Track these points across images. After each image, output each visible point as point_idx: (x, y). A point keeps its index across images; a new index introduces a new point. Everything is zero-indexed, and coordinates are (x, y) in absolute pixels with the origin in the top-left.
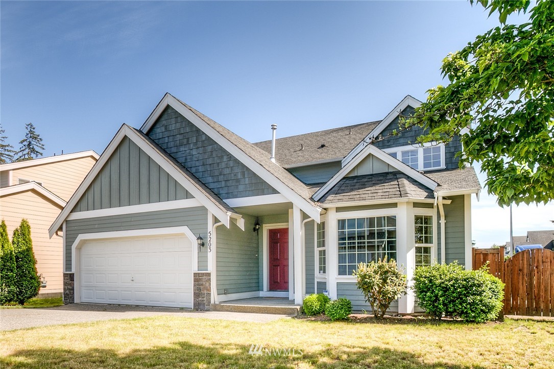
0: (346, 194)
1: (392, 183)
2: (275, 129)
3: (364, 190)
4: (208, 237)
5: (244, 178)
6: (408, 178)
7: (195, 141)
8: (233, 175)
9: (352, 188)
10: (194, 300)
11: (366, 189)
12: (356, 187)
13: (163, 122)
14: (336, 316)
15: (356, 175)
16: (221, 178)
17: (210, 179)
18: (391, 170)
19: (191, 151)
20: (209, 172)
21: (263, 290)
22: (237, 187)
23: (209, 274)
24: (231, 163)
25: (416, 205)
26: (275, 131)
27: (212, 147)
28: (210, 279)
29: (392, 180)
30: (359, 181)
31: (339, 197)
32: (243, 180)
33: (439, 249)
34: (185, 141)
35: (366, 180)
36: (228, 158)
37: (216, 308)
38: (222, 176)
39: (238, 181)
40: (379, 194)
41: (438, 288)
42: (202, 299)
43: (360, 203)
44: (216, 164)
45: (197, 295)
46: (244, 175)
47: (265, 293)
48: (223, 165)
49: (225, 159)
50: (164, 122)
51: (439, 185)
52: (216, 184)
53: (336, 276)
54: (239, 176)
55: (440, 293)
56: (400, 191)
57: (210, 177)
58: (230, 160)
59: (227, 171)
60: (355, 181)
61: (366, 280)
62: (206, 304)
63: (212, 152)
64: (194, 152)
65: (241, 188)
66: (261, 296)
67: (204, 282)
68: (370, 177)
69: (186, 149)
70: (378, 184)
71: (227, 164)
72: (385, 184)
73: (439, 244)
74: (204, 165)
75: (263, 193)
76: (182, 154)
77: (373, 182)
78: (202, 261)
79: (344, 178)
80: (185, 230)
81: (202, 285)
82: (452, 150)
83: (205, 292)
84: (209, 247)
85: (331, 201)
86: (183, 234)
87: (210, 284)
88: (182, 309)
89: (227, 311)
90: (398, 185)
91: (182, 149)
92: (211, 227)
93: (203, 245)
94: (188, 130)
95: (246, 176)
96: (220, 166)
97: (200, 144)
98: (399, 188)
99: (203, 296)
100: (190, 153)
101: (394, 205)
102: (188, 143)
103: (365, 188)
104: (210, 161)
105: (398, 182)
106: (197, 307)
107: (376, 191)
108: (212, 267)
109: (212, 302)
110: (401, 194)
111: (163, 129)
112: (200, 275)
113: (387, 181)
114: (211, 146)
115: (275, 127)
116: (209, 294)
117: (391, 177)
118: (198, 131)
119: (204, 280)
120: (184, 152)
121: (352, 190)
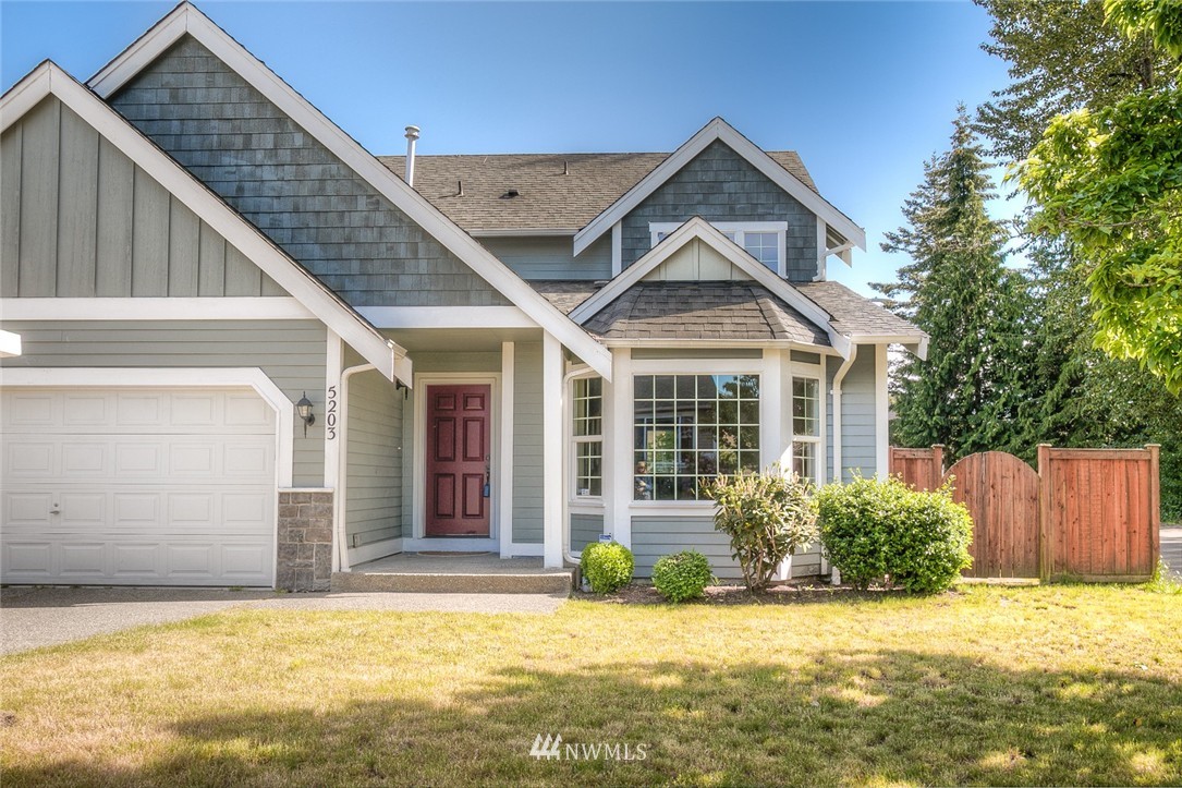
0: (653, 320)
1: (747, 306)
2: (415, 137)
3: (691, 314)
4: (328, 400)
5: (416, 258)
6: (775, 297)
7: (271, 146)
8: (383, 247)
9: (662, 306)
10: (279, 564)
11: (695, 313)
12: (671, 306)
13: (165, 76)
14: (686, 592)
15: (662, 279)
16: (348, 251)
17: (316, 251)
18: (737, 277)
19: (259, 169)
20: (312, 231)
21: (410, 536)
22: (395, 278)
23: (329, 497)
24: (380, 219)
25: (798, 355)
26: (414, 142)
27: (324, 171)
28: (330, 510)
29: (743, 299)
30: (672, 293)
31: (638, 324)
32: (413, 262)
33: (830, 447)
34: (239, 141)
35: (687, 293)
36: (372, 203)
37: (347, 585)
38: (352, 247)
39: (397, 262)
40: (726, 328)
41: (877, 528)
42: (306, 562)
43: (691, 343)
44: (334, 215)
45: (286, 551)
46: (415, 252)
47: (416, 540)
48: (356, 219)
49: (362, 203)
50: (167, 78)
51: (832, 318)
52: (334, 265)
53: (630, 502)
54: (402, 252)
55: (883, 537)
56: (768, 324)
57: (317, 246)
58: (377, 210)
59: (367, 236)
60: (664, 292)
61: (754, 512)
62: (317, 573)
63: (322, 181)
64: (268, 174)
65: (407, 282)
66: (404, 549)
67: (314, 516)
68: (695, 287)
69: (240, 162)
70: (718, 305)
71: (367, 218)
72: (733, 307)
73: (830, 436)
74: (296, 211)
75: (466, 301)
76: (228, 172)
77: (706, 299)
78: (307, 461)
79: (639, 283)
80: (254, 378)
81: (306, 524)
82: (800, 244)
83: (316, 542)
84: (327, 426)
85: (623, 334)
86: (250, 389)
87: (331, 522)
88: (237, 591)
89: (382, 590)
90: (761, 311)
91: (226, 160)
92: (335, 374)
93: (310, 420)
94: (248, 111)
95: (420, 256)
96: (347, 220)
97: (285, 156)
98: (765, 318)
99: (308, 553)
100: (252, 174)
101: (757, 353)
102: (247, 147)
103: (691, 310)
104: (317, 204)
105: (758, 304)
106: (288, 583)
107: (719, 320)
108: (334, 477)
109: (335, 569)
110: (772, 332)
111: (165, 96)
112: (301, 499)
113: (734, 300)
114: (321, 166)
115: (416, 134)
116: (327, 549)
117: (741, 292)
118: (281, 118)
119: (313, 512)
120: (234, 169)
121: (664, 313)
